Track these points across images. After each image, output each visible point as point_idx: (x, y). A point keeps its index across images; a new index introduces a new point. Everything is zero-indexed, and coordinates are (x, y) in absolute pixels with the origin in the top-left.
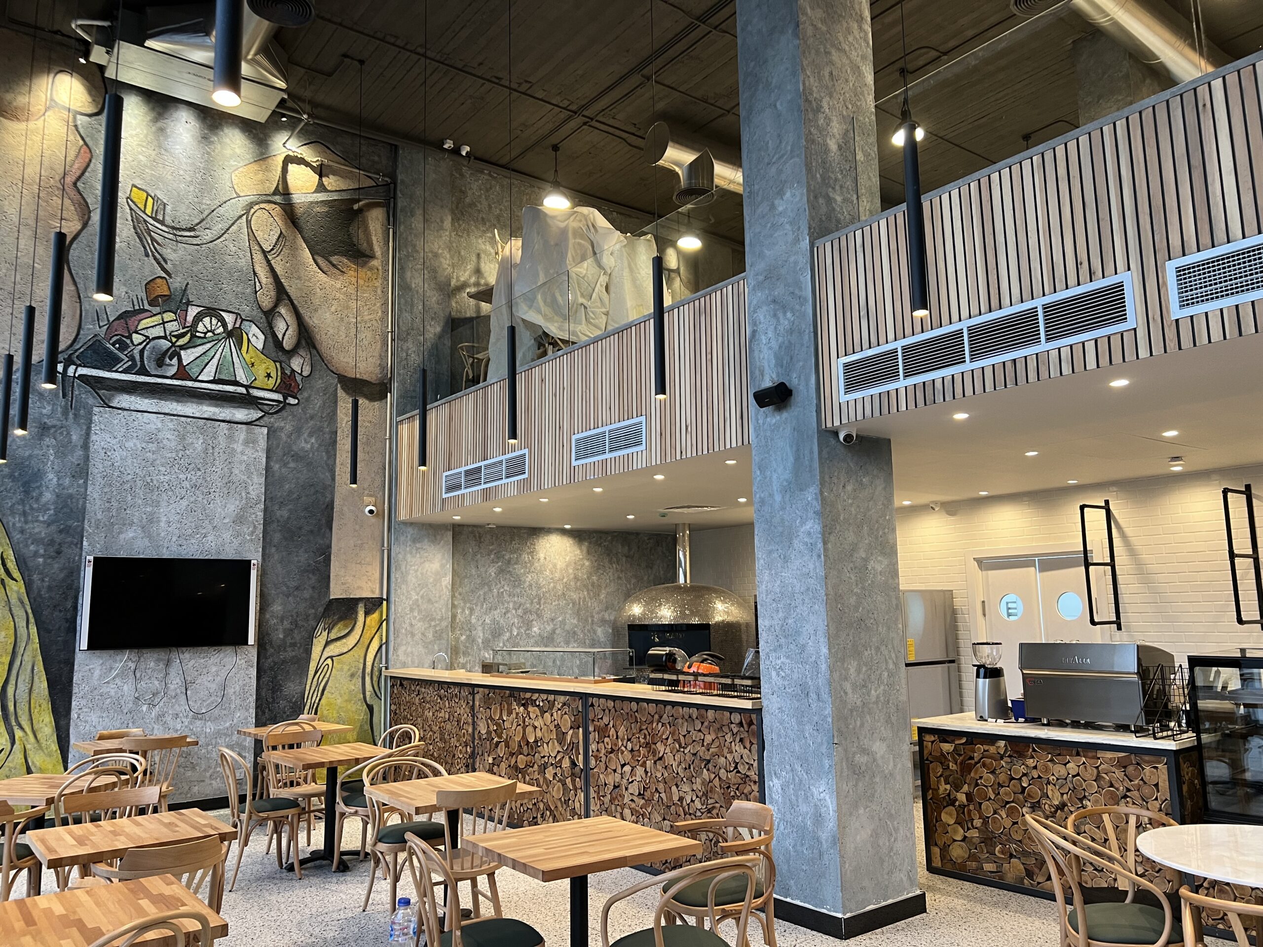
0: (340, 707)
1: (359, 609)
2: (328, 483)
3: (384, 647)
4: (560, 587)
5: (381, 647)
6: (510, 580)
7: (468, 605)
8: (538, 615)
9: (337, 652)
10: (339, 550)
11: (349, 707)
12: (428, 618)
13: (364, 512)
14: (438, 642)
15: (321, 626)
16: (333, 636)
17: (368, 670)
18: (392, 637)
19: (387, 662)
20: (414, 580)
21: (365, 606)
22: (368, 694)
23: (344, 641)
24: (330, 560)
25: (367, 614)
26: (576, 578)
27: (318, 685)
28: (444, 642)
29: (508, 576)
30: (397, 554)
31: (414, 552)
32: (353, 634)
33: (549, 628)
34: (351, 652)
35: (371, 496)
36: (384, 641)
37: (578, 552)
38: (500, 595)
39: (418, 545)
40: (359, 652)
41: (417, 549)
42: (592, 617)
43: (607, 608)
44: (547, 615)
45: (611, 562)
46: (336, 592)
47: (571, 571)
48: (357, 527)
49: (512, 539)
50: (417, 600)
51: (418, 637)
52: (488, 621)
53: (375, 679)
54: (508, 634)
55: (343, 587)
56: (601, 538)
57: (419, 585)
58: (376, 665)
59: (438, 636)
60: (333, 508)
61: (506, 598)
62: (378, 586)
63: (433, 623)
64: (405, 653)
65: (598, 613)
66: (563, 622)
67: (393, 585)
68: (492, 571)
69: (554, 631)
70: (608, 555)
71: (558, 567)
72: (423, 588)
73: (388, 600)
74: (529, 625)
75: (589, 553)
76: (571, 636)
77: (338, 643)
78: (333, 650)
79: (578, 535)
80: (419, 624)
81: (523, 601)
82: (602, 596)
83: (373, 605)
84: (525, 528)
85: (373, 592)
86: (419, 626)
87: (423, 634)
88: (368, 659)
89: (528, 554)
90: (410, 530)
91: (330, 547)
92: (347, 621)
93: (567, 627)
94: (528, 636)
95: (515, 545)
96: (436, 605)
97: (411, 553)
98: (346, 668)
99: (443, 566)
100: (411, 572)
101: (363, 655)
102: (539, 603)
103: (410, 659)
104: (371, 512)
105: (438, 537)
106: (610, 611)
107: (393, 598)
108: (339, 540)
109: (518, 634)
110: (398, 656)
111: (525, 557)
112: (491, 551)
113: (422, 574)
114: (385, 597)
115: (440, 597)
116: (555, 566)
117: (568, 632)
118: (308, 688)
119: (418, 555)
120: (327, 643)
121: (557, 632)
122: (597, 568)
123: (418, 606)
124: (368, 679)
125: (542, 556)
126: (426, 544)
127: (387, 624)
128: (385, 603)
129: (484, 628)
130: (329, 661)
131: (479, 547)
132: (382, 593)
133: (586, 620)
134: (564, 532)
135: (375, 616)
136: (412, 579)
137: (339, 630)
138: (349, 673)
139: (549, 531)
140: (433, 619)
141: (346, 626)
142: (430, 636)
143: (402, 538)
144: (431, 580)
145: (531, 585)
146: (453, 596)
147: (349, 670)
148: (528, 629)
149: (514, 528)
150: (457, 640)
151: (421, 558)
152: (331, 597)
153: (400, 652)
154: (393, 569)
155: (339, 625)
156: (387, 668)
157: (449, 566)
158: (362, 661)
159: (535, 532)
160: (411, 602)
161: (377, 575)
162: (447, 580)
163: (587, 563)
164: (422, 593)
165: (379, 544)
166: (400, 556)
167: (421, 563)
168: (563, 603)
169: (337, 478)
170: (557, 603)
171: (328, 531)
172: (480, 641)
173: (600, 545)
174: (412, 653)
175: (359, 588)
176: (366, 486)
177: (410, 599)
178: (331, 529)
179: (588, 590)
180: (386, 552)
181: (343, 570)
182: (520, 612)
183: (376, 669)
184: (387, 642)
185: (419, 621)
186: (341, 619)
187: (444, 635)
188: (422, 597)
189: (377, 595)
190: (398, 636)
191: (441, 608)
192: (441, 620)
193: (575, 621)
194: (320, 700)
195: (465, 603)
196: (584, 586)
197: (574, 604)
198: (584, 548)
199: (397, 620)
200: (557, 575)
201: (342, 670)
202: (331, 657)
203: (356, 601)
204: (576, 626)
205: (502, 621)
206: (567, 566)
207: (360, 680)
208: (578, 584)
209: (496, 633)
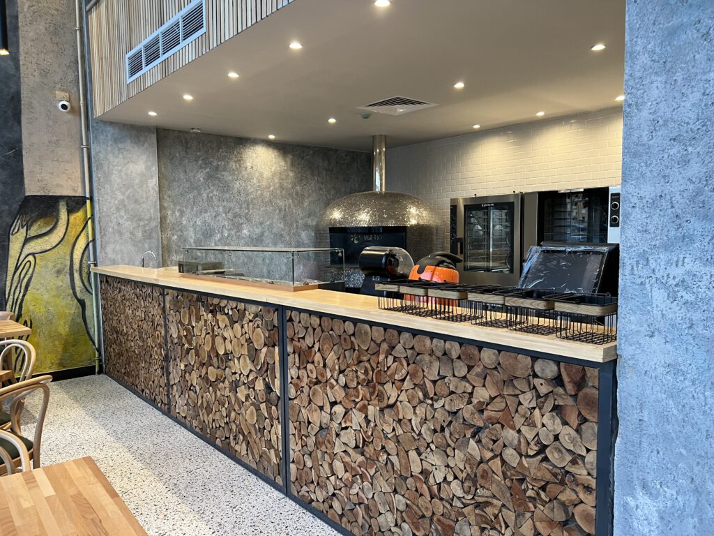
0: (48, 303)
1: (61, 207)
2: (12, 71)
3: (91, 245)
4: (267, 194)
5: (88, 245)
6: (219, 186)
7: (178, 207)
8: (247, 219)
9: (38, 249)
10: (32, 145)
11: (58, 302)
12: (136, 217)
13: (57, 107)
14: (148, 241)
15: (17, 223)
16: (32, 232)
17: (76, 266)
18: (98, 236)
19: (95, 259)
20: (118, 180)
21: (67, 204)
22: (78, 289)
23: (46, 238)
24: (21, 155)
25: (70, 211)
26: (282, 187)
27: (20, 281)
28: (154, 241)
29: (216, 182)
30: (97, 154)
31: (116, 152)
32: (55, 232)
33: (258, 231)
34: (56, 249)
35: (63, 90)
36: (91, 239)
37: (283, 163)
38: (210, 199)
39: (120, 146)
40: (64, 250)
41: (119, 149)
42: (297, 222)
43: (310, 215)
44: (256, 218)
45: (313, 175)
46: (32, 188)
47: (277, 181)
48: (51, 123)
49: (219, 147)
50: (123, 200)
51: (127, 235)
52: (199, 223)
53: (84, 275)
54: (219, 236)
55: (40, 184)
56: (303, 152)
57: (124, 185)
58: (84, 262)
59: (148, 235)
60: (19, 100)
61: (216, 202)
62: (80, 184)
63: (141, 223)
64: (114, 250)
65: (302, 219)
66: (271, 226)
67: (95, 184)
68: (201, 176)
69: (262, 234)
70: (310, 168)
71: (265, 176)
72: (128, 188)
73: (91, 199)
74: (239, 228)
75: (293, 165)
76: (279, 238)
77: (40, 241)
78: (34, 246)
79: (282, 147)
80: (127, 224)
81: (232, 206)
82: (306, 204)
83: (76, 204)
84: (231, 137)
85: (74, 190)
86: (127, 225)
87: (132, 233)
88: (75, 256)
89: (236, 162)
90: (110, 130)
91: (19, 141)
92: (48, 219)
93: (274, 231)
94: (239, 237)
95: (222, 152)
96: (144, 206)
97: (113, 153)
98: (50, 265)
99: (148, 168)
100: (114, 172)
101: (69, 252)
102: (248, 209)
103: (119, 256)
104: (64, 107)
105: (142, 139)
106: (312, 217)
107: (96, 198)
108: (31, 134)
109: (229, 236)
110: (106, 253)
111: (233, 165)
112: (199, 157)
113: (126, 174)
114: (88, 196)
115: (147, 198)
116: (261, 174)
117: (276, 235)
118: (8, 284)
119: (121, 156)
120: (27, 240)
121: (266, 234)
122: (300, 179)
123: (125, 206)
124: (76, 275)
125: (249, 165)
126: (128, 145)
127: (93, 222)
128: (88, 202)
129: (195, 229)
130: (31, 258)
131: (186, 151)
132: (85, 192)
133: (292, 225)
134: (269, 144)
135: (80, 214)
136: (116, 179)
137: (40, 227)
138: (56, 269)
139: (255, 142)
140: (140, 220)
141: (47, 224)
142: (140, 234)
143: (102, 137)
144: (137, 181)
145: (239, 192)
146: (161, 199)
147: (55, 266)
148: (237, 232)
149: (221, 136)
150: (169, 239)
151: (124, 158)
152: (27, 194)
153: (109, 249)
154: (94, 169)
155: (39, 223)
156: (96, 265)
157: (155, 169)
158: (68, 257)
159: (243, 141)
160: (117, 202)
161: (78, 174)
162: (153, 182)
163: (291, 174)
164: (127, 193)
165: (78, 142)
166: (101, 156)
167: (124, 164)
168: (270, 209)
169: (22, 68)
170: (264, 208)
171: (16, 124)
172: (192, 241)
173: (303, 158)
174: (121, 250)
175: (58, 185)
176: (57, 79)
177: (116, 199)
178: (19, 122)
179: (293, 199)
180: (85, 150)
181: (38, 167)
182: (230, 215)
183: (84, 266)
184: (94, 240)
185: (127, 220)
186: (40, 216)
187: (154, 234)
188: (128, 197)
189: (79, 193)
190: (105, 234)
191: (150, 208)
192: (150, 219)
193: (282, 226)
194: (24, 296)
195: (175, 204)
196: (289, 194)
197: (280, 210)
198: (289, 161)
199: (103, 220)
200: (264, 183)
201: (46, 266)
202: (33, 254)
203: (57, 199)
204: (283, 230)
205: (212, 223)
206: (273, 176)
207: (68, 276)
208: (284, 192)
209: (208, 233)
